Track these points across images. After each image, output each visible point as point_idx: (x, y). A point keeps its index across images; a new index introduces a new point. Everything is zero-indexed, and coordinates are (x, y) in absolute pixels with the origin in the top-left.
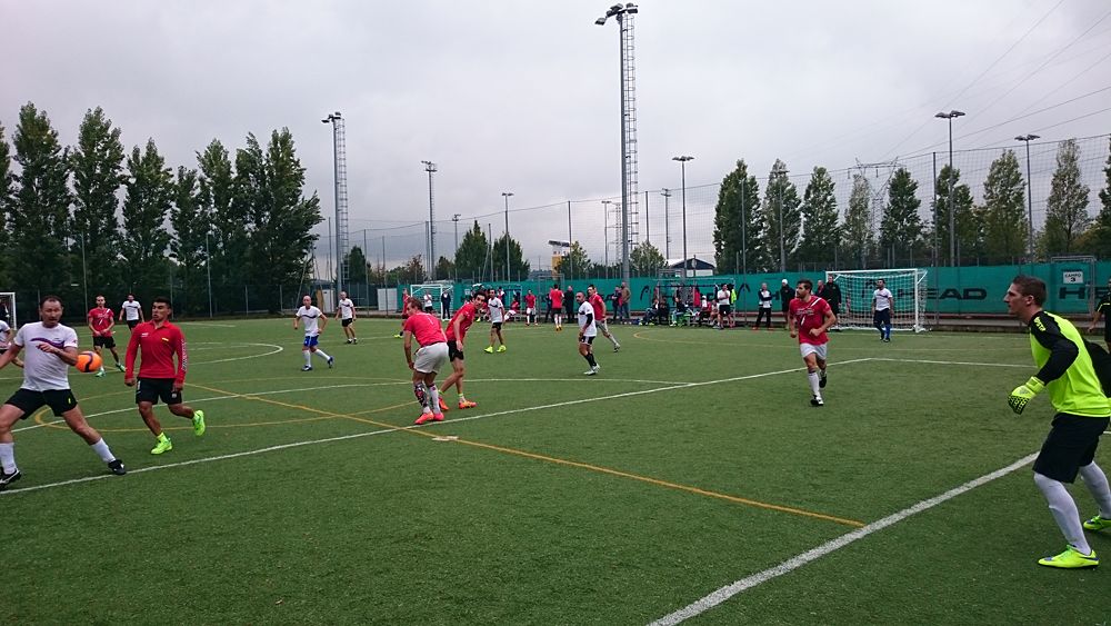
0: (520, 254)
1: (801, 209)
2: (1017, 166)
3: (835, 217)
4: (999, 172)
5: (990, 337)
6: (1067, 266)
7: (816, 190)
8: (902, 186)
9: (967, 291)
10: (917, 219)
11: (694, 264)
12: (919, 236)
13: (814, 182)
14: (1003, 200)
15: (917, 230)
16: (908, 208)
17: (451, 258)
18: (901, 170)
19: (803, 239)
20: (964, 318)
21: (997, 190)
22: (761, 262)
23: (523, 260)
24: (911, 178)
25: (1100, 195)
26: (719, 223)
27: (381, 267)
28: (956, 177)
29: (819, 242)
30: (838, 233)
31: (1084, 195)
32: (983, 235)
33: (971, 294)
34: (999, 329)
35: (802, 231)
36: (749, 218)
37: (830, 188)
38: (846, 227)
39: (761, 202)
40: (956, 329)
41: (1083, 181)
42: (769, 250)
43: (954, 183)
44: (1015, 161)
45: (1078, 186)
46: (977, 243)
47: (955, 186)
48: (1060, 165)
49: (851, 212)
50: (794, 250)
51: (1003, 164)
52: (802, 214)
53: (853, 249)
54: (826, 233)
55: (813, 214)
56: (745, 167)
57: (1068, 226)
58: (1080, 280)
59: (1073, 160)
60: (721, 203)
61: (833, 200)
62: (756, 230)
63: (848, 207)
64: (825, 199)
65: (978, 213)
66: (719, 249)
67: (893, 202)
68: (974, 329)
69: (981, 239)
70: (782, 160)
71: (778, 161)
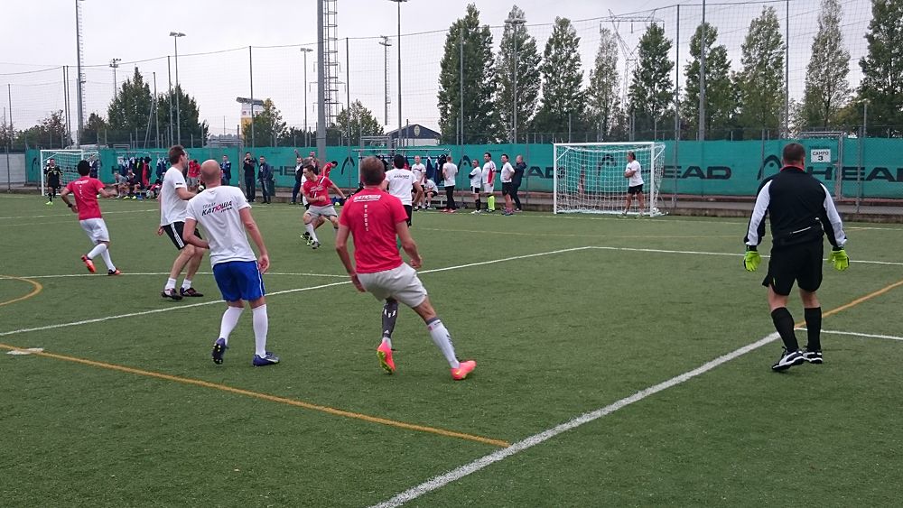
0: (196, 114)
1: (540, 68)
2: (777, 26)
3: (579, 79)
4: (758, 32)
5: (727, 223)
6: (816, 143)
7: (558, 45)
8: (654, 45)
9: (710, 169)
10: (669, 84)
11: (417, 131)
12: (671, 106)
13: (556, 35)
14: (761, 66)
15: (668, 98)
16: (660, 71)
17: (105, 116)
18: (654, 26)
19: (542, 104)
20: (707, 201)
21: (755, 54)
22: (494, 131)
23: (200, 120)
24: (665, 36)
25: (860, 63)
26: (445, 82)
27: (8, 125)
28: (713, 36)
29: (561, 107)
30: (582, 98)
31: (844, 63)
32: (740, 105)
33: (715, 173)
34: (739, 214)
35: (540, 95)
36: (481, 76)
37: (573, 43)
38: (590, 92)
39: (495, 57)
40: (695, 214)
41: (844, 46)
42: (502, 116)
43: (711, 43)
44: (775, 21)
45: (839, 53)
46: (735, 114)
47: (712, 47)
48: (821, 27)
49: (597, 74)
50: (531, 118)
51: (762, 23)
52: (542, 75)
53: (598, 117)
54: (569, 98)
55: (554, 74)
56: (476, 14)
57: (827, 98)
58: (827, 159)
59: (835, 21)
60: (447, 57)
61: (577, 58)
62: (488, 91)
63: (594, 68)
64: (568, 56)
65: (736, 79)
66: (444, 113)
67: (644, 64)
68: (713, 213)
69: (738, 110)
70: (520, 8)
71: (515, 8)
